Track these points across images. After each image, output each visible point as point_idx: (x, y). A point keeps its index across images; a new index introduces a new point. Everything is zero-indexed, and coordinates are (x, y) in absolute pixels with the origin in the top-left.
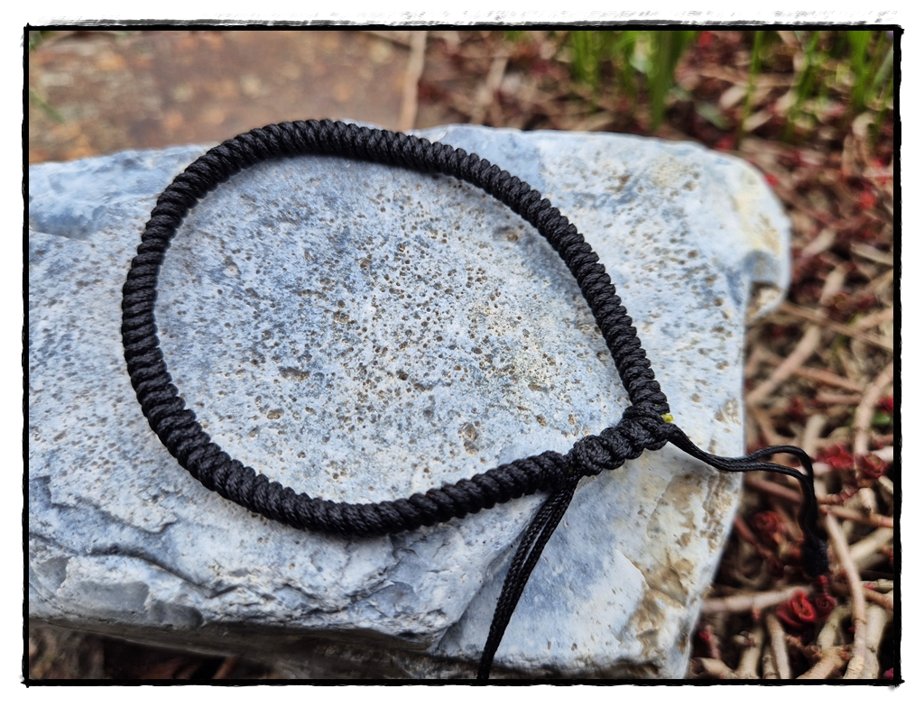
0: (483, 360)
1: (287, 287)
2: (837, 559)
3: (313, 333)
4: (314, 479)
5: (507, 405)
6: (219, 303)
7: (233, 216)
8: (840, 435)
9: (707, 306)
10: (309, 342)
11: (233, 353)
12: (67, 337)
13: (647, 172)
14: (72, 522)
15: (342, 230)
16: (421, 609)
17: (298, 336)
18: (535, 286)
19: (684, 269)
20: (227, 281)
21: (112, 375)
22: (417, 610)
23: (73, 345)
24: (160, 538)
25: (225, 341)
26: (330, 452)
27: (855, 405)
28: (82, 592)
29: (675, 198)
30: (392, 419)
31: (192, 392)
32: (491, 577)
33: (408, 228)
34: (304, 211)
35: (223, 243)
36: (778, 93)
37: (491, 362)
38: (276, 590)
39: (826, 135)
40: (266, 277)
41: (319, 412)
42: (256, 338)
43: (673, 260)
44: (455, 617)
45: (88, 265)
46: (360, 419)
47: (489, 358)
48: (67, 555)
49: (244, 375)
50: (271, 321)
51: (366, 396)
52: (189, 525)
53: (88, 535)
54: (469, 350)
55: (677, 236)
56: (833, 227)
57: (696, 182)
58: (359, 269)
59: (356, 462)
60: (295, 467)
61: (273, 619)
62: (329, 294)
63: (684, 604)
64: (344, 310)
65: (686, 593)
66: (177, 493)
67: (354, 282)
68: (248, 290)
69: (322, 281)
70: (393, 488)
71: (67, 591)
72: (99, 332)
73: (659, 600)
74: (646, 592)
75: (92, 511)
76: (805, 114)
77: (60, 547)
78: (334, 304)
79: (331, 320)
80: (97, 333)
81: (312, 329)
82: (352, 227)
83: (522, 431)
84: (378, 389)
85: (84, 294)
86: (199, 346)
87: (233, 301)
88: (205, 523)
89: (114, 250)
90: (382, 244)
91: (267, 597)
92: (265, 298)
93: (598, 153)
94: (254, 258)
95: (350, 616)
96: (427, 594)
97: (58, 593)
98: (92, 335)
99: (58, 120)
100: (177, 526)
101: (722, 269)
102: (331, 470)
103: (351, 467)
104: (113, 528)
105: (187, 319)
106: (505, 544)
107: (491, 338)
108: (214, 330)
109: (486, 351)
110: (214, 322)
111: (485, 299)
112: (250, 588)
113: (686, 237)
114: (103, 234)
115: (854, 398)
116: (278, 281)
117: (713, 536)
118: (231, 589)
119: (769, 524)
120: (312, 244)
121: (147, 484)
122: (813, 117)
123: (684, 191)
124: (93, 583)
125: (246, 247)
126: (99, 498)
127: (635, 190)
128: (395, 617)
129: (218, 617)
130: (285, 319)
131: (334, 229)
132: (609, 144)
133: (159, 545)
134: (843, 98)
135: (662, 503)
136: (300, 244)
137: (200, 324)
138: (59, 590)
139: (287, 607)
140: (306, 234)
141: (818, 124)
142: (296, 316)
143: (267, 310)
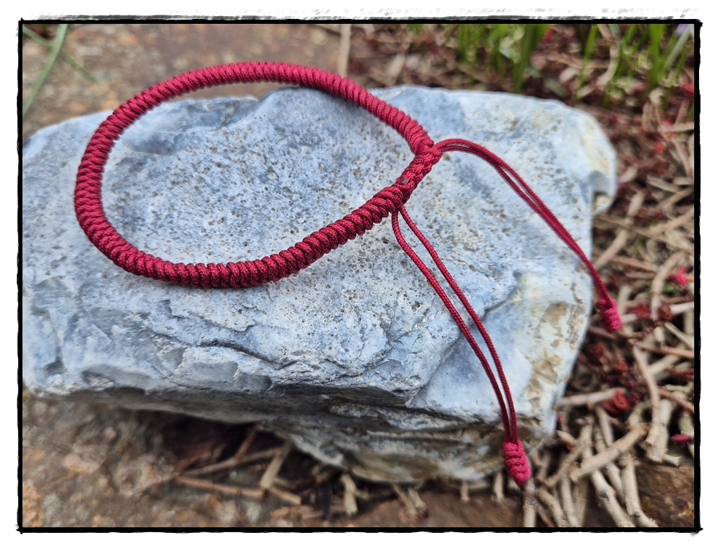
0: (434, 232)
1: (309, 186)
2: (640, 372)
3: (328, 215)
4: (337, 300)
5: (451, 258)
6: (267, 196)
7: (271, 141)
8: (642, 297)
9: (568, 203)
10: (325, 220)
11: (278, 227)
12: (170, 216)
13: (529, 119)
14: (186, 327)
15: (340, 151)
16: (406, 375)
17: (318, 217)
18: (463, 189)
19: (554, 181)
20: (270, 182)
21: (204, 239)
22: (404, 375)
23: (175, 221)
24: (245, 335)
25: (272, 219)
26: (346, 285)
27: (651, 280)
28: (193, 369)
29: (547, 136)
30: (382, 266)
31: (255, 249)
32: (444, 360)
33: (382, 150)
34: (316, 139)
35: (265, 158)
36: (599, 72)
37: (439, 233)
38: (321, 363)
39: (631, 103)
40: (295, 180)
41: (336, 262)
42: (292, 217)
43: (546, 174)
44: (425, 382)
45: (178, 171)
46: (362, 266)
47: (438, 231)
48: (184, 347)
49: (285, 240)
50: (301, 207)
51: (364, 253)
52: (263, 326)
53: (198, 334)
54: (425, 226)
55: (549, 159)
56: (636, 165)
57: (559, 126)
58: (353, 176)
59: (362, 291)
60: (324, 293)
61: (317, 381)
62: (335, 191)
63: (555, 382)
64: (345, 201)
65: (556, 375)
66: (254, 308)
67: (351, 184)
68: (284, 188)
69: (330, 183)
70: (386, 305)
71: (183, 370)
72: (191, 213)
73: (541, 380)
74: (533, 375)
75: (199, 320)
76: (617, 89)
77: (180, 342)
78: (339, 197)
79: (338, 207)
80: (190, 213)
81: (327, 212)
82: (347, 150)
83: (461, 274)
84: (371, 248)
85: (177, 189)
86: (256, 222)
87: (275, 194)
88: (273, 325)
89: (195, 162)
90: (366, 161)
91: (315, 367)
92: (295, 193)
93: (498, 107)
94: (286, 168)
95: (364, 379)
96: (410, 366)
97: (176, 372)
98: (186, 215)
99: (93, 81)
100: (255, 328)
101: (577, 180)
102: (348, 296)
103: (360, 294)
104: (213, 329)
105: (247, 205)
106: (454, 339)
107: (438, 219)
108: (265, 212)
109: (436, 227)
110: (264, 207)
111: (433, 195)
112: (304, 362)
113: (555, 160)
114: (185, 152)
115: (650, 275)
116: (303, 182)
117: (572, 342)
118: (293, 363)
119: (597, 351)
120: (323, 160)
121: (234, 303)
122: (622, 90)
123: (553, 132)
124: (201, 363)
125: (281, 161)
126: (203, 312)
127: (522, 130)
128: (391, 380)
129: (283, 381)
130: (309, 206)
131: (335, 151)
132: (504, 101)
133: (245, 339)
134: (643, 77)
135: (543, 321)
136: (315, 159)
137: (255, 208)
138: (176, 370)
139: (327, 373)
140: (319, 153)
141: (626, 95)
142: (316, 204)
143: (297, 200)
